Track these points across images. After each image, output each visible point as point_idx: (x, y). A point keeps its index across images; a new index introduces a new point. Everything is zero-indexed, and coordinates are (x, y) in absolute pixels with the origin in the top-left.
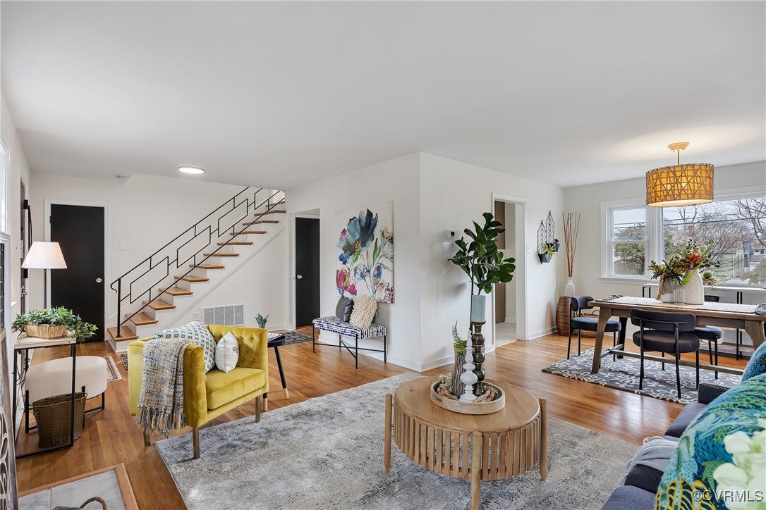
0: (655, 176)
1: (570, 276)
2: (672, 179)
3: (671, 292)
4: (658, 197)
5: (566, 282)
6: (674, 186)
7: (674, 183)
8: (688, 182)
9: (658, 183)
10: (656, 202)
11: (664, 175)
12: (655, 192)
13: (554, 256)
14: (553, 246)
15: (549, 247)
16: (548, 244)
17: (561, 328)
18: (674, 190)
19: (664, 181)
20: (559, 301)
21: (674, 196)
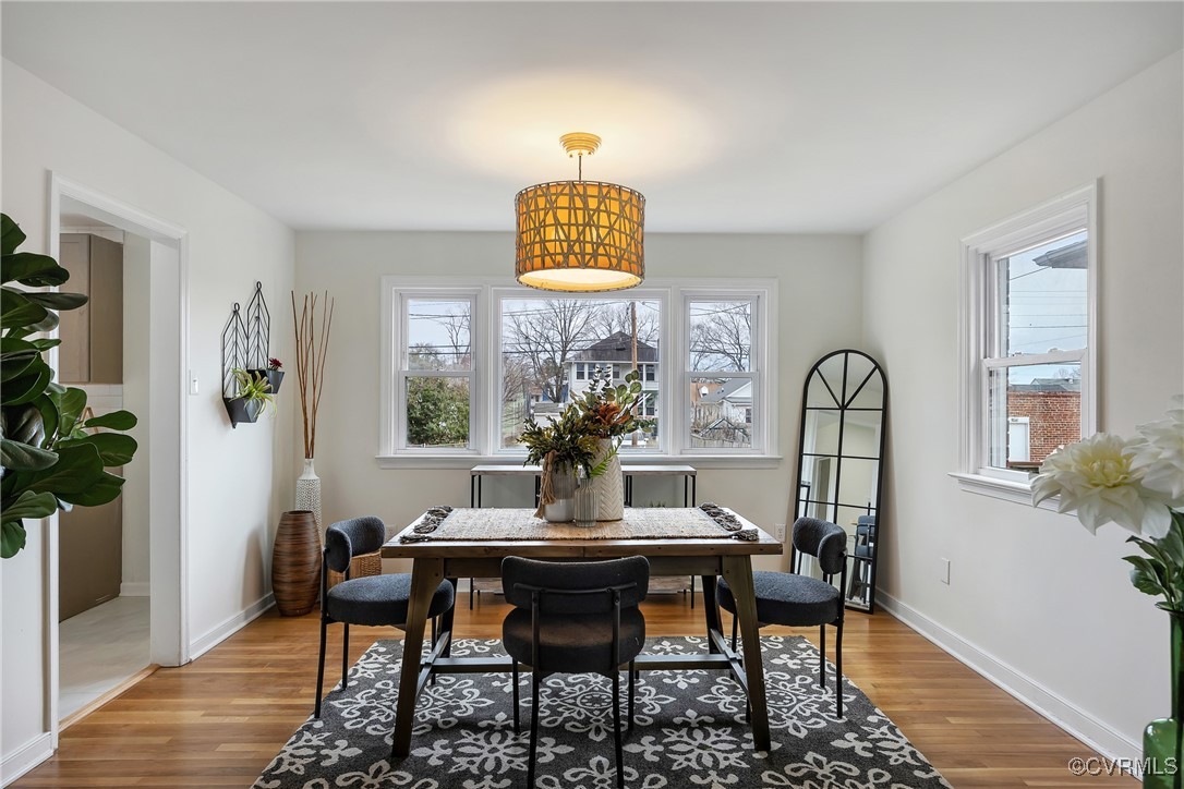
0: (542, 202)
1: (307, 456)
2: (580, 213)
3: (568, 496)
4: (550, 255)
5: (297, 472)
6: (584, 230)
7: (585, 225)
8: (611, 228)
9: (550, 219)
10: (544, 267)
11: (563, 201)
12: (543, 242)
13: (270, 407)
14: (265, 377)
15: (254, 378)
16: (251, 372)
17: (285, 597)
18: (585, 242)
19: (563, 216)
20: (282, 526)
21: (583, 257)
